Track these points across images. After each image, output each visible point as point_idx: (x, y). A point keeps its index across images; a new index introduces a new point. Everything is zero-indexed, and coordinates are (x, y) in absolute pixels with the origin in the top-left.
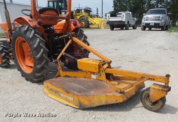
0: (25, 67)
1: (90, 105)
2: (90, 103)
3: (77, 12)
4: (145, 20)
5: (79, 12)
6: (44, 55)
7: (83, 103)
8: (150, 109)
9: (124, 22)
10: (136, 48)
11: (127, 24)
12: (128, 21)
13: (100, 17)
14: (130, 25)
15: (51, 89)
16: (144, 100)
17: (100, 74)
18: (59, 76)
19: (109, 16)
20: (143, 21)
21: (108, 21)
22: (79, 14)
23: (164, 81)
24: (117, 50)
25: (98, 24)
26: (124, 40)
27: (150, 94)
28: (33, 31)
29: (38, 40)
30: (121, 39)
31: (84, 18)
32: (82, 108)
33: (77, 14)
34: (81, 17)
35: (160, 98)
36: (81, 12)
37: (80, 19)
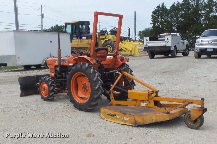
0: (78, 99)
1: (144, 122)
2: (144, 121)
3: (101, 35)
4: (199, 45)
5: (104, 35)
6: (100, 86)
7: (138, 121)
8: (192, 128)
9: (169, 47)
10: (185, 82)
11: (173, 50)
12: (175, 46)
13: (133, 41)
14: (178, 50)
15: (108, 114)
16: (187, 121)
17: (149, 102)
18: (111, 105)
19: (147, 40)
20: (196, 46)
21: (146, 47)
22: (104, 37)
23: (200, 103)
24: (161, 85)
25: (131, 49)
26: (170, 72)
27: (191, 115)
28: (92, 68)
29: (97, 75)
30: (166, 71)
31: (110, 42)
32: (137, 125)
33: (101, 37)
34: (106, 41)
35: (198, 116)
36: (106, 34)
37: (104, 44)
